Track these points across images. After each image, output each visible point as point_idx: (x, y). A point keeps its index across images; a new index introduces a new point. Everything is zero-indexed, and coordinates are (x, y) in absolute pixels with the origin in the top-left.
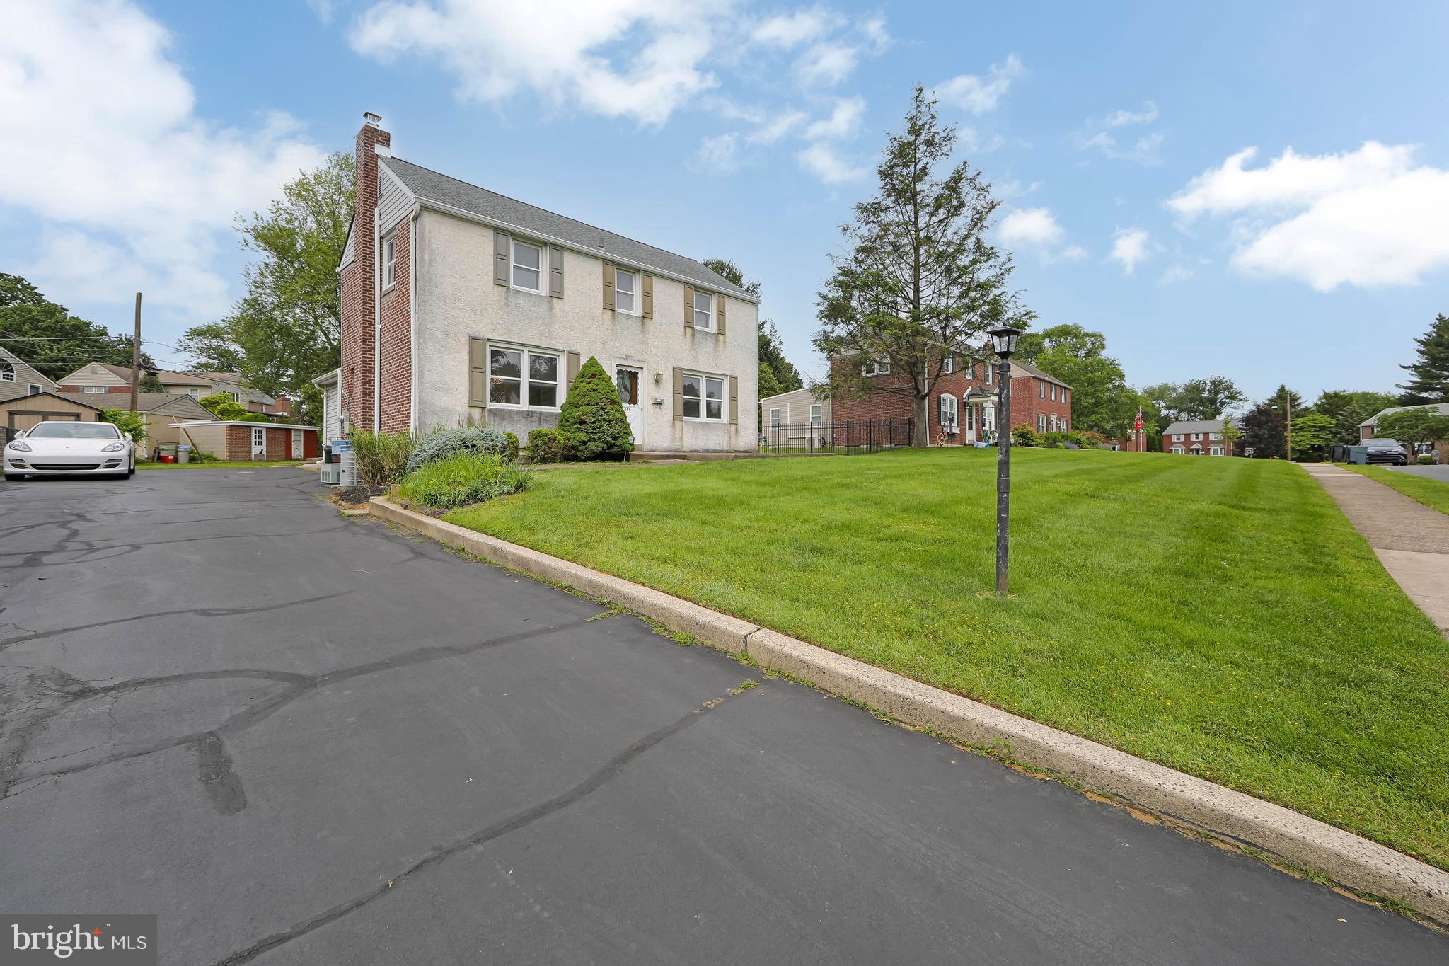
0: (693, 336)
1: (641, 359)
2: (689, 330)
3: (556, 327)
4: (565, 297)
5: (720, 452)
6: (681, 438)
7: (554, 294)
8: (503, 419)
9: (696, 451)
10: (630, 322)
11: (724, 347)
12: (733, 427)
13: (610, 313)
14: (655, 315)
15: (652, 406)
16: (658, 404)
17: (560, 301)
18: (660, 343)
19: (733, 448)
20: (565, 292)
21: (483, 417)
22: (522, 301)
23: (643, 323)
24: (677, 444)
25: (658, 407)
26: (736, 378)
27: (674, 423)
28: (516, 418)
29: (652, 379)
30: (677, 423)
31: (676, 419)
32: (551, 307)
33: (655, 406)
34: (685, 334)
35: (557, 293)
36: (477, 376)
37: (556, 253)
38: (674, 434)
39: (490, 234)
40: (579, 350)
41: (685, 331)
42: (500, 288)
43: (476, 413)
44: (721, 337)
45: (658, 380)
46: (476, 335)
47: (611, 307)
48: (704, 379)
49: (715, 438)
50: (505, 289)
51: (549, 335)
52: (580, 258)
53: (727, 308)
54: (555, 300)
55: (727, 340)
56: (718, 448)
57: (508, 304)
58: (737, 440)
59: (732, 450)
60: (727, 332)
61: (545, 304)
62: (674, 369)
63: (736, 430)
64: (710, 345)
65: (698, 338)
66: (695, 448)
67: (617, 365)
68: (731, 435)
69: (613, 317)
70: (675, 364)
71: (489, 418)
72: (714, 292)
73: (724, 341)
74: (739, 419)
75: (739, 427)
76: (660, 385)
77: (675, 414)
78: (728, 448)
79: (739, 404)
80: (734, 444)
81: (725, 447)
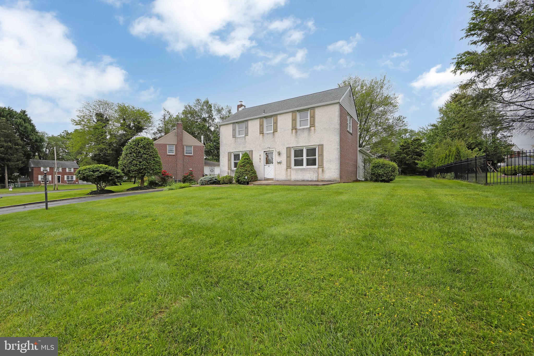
0: (296, 132)
1: (273, 147)
2: (294, 131)
5: (311, 181)
6: (290, 175)
7: (245, 135)
8: (234, 172)
9: (298, 181)
10: (269, 135)
11: (315, 132)
12: (320, 170)
13: (262, 135)
14: (278, 129)
15: (277, 164)
16: (280, 163)
17: (248, 136)
18: (281, 140)
20: (249, 133)
22: (239, 140)
23: (274, 134)
24: (289, 178)
25: (279, 164)
26: (322, 145)
27: (287, 170)
29: (277, 154)
30: (288, 170)
31: (288, 167)
32: (245, 138)
34: (292, 132)
35: (247, 134)
36: (230, 162)
37: (246, 123)
38: (287, 174)
39: (231, 126)
40: (253, 149)
42: (234, 138)
43: (230, 171)
44: (312, 128)
45: (279, 154)
46: (229, 152)
47: (262, 133)
48: (305, 148)
49: (308, 175)
51: (245, 147)
52: (253, 121)
53: (316, 113)
54: (246, 137)
55: (316, 128)
56: (310, 179)
57: (236, 142)
58: (323, 175)
59: (319, 180)
60: (316, 124)
61: (244, 139)
62: (287, 148)
63: (323, 171)
64: (306, 134)
65: (299, 132)
66: (297, 179)
67: (264, 152)
68: (319, 173)
69: (263, 136)
70: (288, 146)
71: (232, 172)
72: (309, 109)
73: (315, 130)
74: (325, 165)
75: (325, 169)
76: (281, 156)
77: (287, 166)
78: (317, 180)
79: (324, 158)
80: (321, 177)
81: (315, 179)
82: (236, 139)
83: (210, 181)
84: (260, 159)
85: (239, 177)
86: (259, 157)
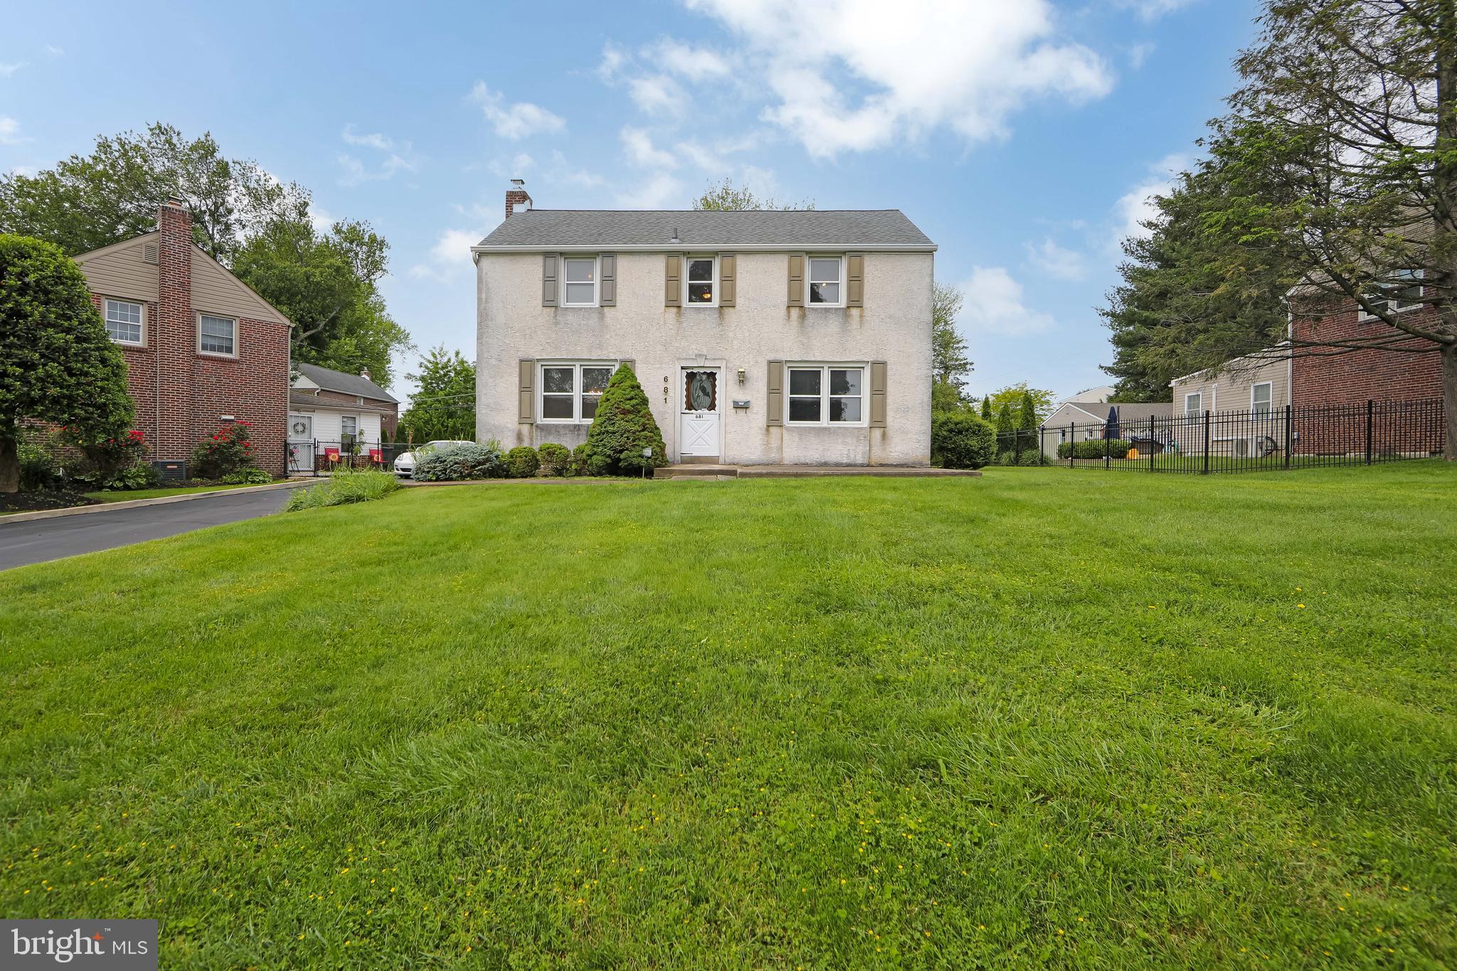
0: (803, 317)
1: (718, 356)
2: (795, 312)
3: (608, 336)
4: (618, 304)
5: (849, 465)
6: (780, 448)
7: (604, 304)
8: (550, 433)
9: (806, 465)
10: (702, 316)
11: (861, 323)
12: (877, 433)
13: (674, 310)
14: (739, 301)
15: (734, 411)
16: (741, 407)
17: (613, 309)
18: (747, 334)
19: (874, 460)
20: (618, 298)
21: (531, 433)
22: (570, 317)
23: (721, 314)
24: (774, 456)
25: (741, 412)
26: (884, 363)
27: (767, 430)
28: (562, 432)
29: (733, 377)
30: (775, 430)
31: (773, 421)
32: (602, 316)
33: (738, 410)
34: (788, 316)
35: (609, 301)
36: (526, 395)
37: (608, 261)
38: (768, 443)
39: (540, 259)
40: (634, 357)
41: (789, 312)
42: (549, 309)
43: (525, 429)
44: (855, 312)
45: (742, 379)
46: (526, 357)
47: (675, 304)
48: (826, 368)
49: (840, 447)
50: (553, 309)
51: (600, 346)
52: (637, 258)
53: (866, 270)
54: (606, 309)
55: (867, 313)
56: (845, 461)
57: (557, 324)
58: (884, 449)
59: (873, 463)
60: (867, 303)
61: (595, 316)
62: (770, 362)
63: (884, 436)
64: (834, 325)
65: (811, 318)
66: (802, 460)
67: (682, 368)
68: (873, 443)
69: (679, 314)
70: (772, 357)
71: (536, 433)
72: (844, 253)
73: (861, 316)
74: (890, 420)
75: (890, 432)
76: (747, 385)
77: (769, 419)
78: (866, 461)
79: (890, 400)
80: (878, 455)
81: (860, 460)
82: (559, 312)
83: (479, 463)
84: (666, 390)
85: (621, 452)
86: (663, 385)
